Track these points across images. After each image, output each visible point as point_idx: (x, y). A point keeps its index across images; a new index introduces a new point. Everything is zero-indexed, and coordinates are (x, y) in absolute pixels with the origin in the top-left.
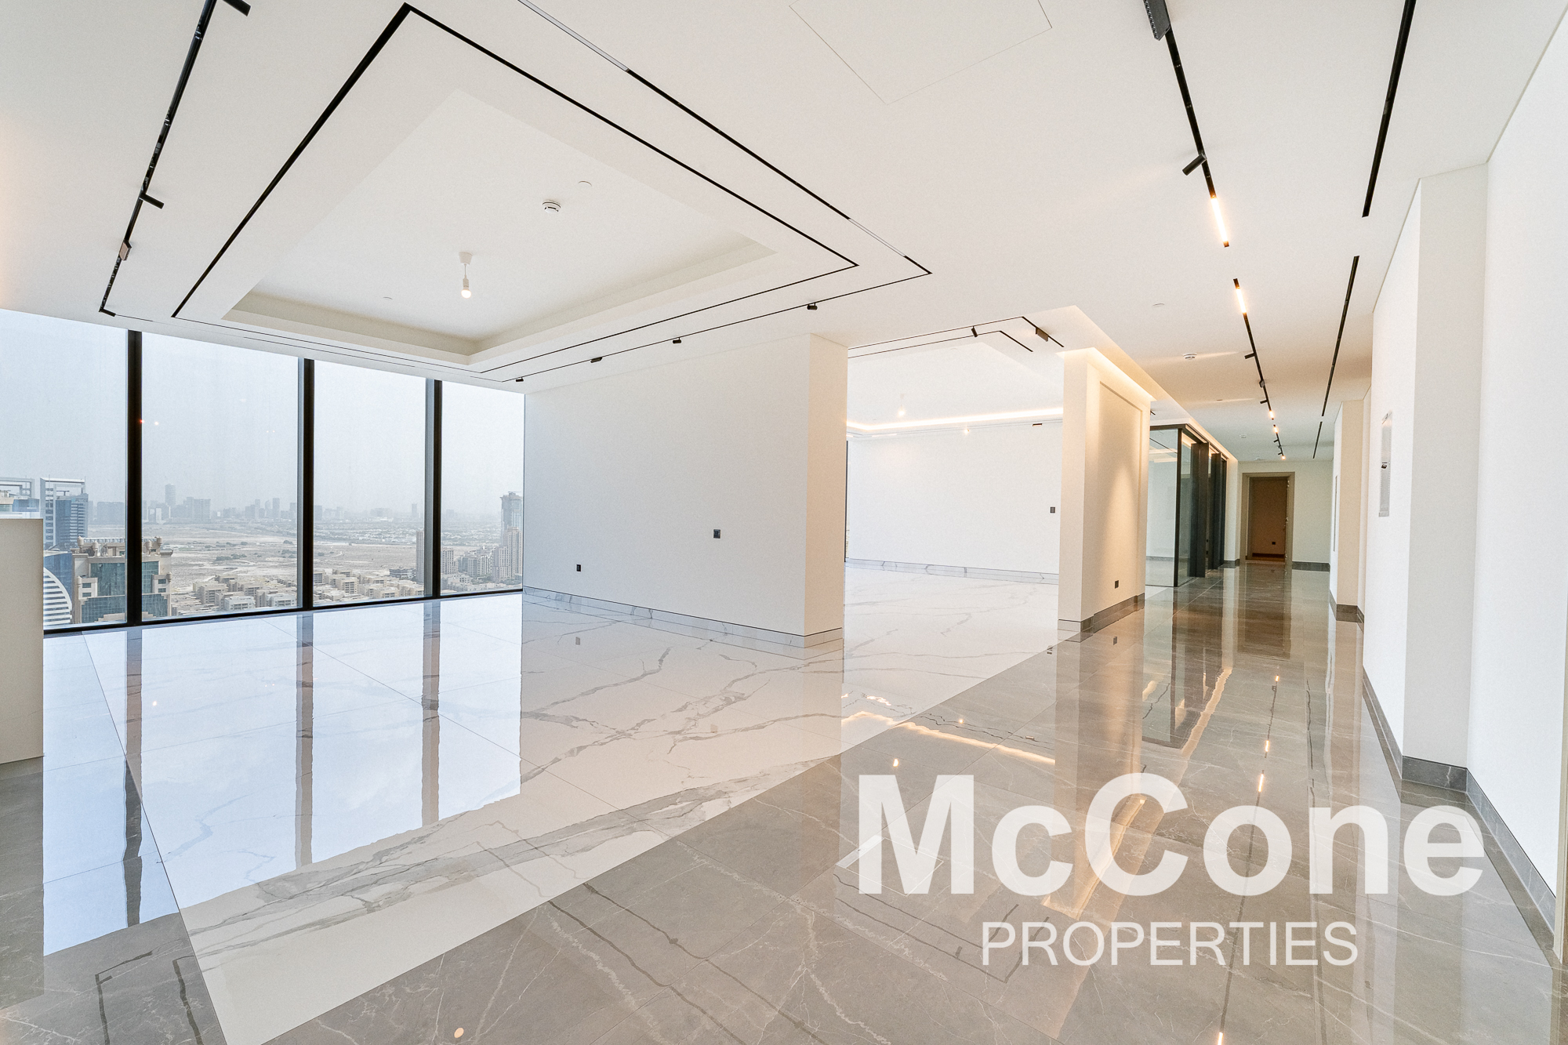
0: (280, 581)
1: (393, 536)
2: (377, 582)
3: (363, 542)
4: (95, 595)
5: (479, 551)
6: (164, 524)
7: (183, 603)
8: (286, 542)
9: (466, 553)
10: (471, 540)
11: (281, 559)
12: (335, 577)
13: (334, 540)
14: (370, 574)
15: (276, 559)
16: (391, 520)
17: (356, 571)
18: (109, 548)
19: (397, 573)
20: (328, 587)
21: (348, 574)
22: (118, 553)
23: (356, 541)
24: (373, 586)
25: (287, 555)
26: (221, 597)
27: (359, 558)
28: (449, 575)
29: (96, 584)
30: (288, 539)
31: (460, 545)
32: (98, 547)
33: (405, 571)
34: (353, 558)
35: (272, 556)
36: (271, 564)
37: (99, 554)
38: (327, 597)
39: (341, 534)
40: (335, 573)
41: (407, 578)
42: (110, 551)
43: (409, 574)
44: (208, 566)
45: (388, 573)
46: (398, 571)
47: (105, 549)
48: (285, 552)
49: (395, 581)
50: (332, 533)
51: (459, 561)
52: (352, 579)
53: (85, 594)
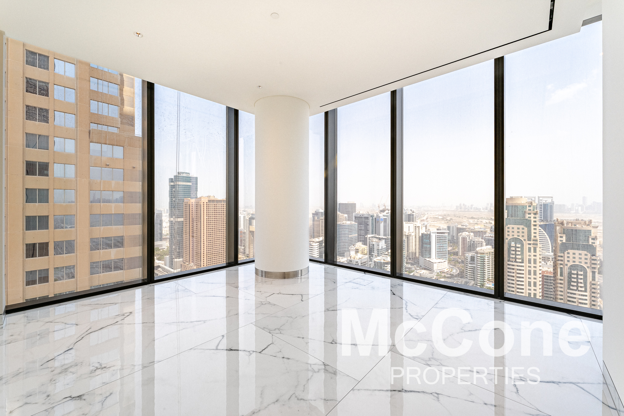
4: (564, 241)
6: (582, 213)
18: (570, 223)
22: (573, 225)
29: (565, 237)
32: (565, 222)
37: (566, 225)
42: (570, 224)
47: (568, 223)
53: (561, 241)
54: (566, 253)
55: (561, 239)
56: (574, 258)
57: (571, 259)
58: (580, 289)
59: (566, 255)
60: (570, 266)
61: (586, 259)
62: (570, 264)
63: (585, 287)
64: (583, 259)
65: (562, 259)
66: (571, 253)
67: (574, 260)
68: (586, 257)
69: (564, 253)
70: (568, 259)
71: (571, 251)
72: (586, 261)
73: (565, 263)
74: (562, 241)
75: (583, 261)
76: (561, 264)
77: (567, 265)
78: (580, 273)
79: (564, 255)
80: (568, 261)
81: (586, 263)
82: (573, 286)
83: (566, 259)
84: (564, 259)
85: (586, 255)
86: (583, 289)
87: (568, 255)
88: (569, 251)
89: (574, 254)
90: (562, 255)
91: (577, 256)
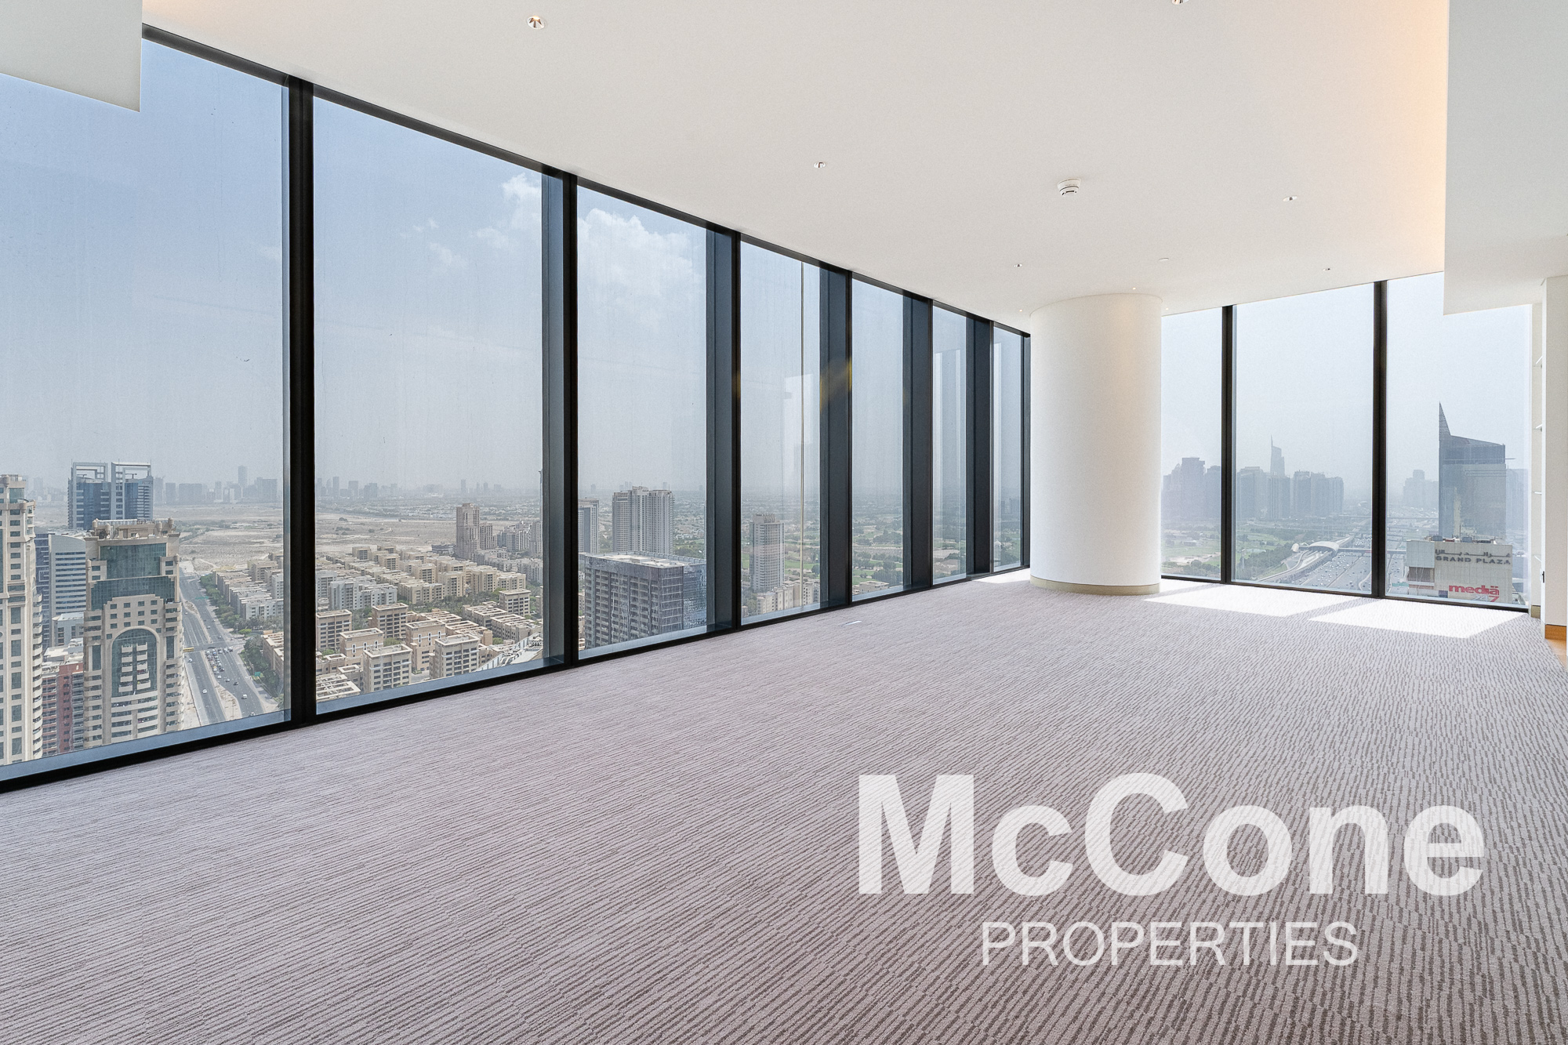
0: (328, 558)
1: (441, 512)
2: (417, 558)
3: (413, 518)
4: (103, 578)
5: (518, 526)
7: (236, 580)
8: (341, 519)
9: (506, 528)
10: (515, 514)
11: (335, 536)
12: (380, 554)
13: (385, 516)
14: (412, 550)
15: (330, 536)
16: (441, 496)
17: (398, 548)
19: (439, 550)
20: (371, 563)
21: (391, 551)
23: (407, 517)
24: (413, 563)
25: (340, 532)
26: (269, 575)
27: (407, 534)
28: (487, 551)
29: (105, 567)
30: (344, 516)
31: (503, 520)
32: (110, 530)
33: (446, 547)
34: (401, 534)
35: (327, 533)
36: (325, 541)
37: (111, 537)
38: (369, 574)
39: (393, 510)
40: (379, 549)
41: (448, 554)
42: (126, 533)
43: (450, 550)
44: (268, 543)
45: (431, 549)
46: (439, 547)
48: (339, 529)
49: (436, 557)
50: (385, 510)
51: (498, 536)
52: (394, 556)
53: (94, 578)
54: (107, 606)
55: (96, 573)
56: (127, 615)
57: (121, 620)
58: (140, 686)
59: (108, 611)
60: (120, 637)
61: (154, 612)
62: (116, 633)
63: (153, 678)
64: (148, 613)
65: (98, 623)
66: (120, 605)
67: (127, 620)
68: (154, 607)
69: (103, 608)
70: (114, 621)
71: (119, 601)
72: (154, 617)
73: (107, 633)
74: (99, 577)
75: (148, 617)
76: (96, 638)
77: (110, 636)
78: (140, 648)
79: (103, 613)
80: (114, 626)
81: (154, 621)
82: (125, 684)
83: (108, 621)
84: (103, 622)
85: (154, 602)
86: (148, 685)
87: (114, 612)
88: (116, 600)
89: (127, 605)
90: (98, 613)
91: (134, 609)
